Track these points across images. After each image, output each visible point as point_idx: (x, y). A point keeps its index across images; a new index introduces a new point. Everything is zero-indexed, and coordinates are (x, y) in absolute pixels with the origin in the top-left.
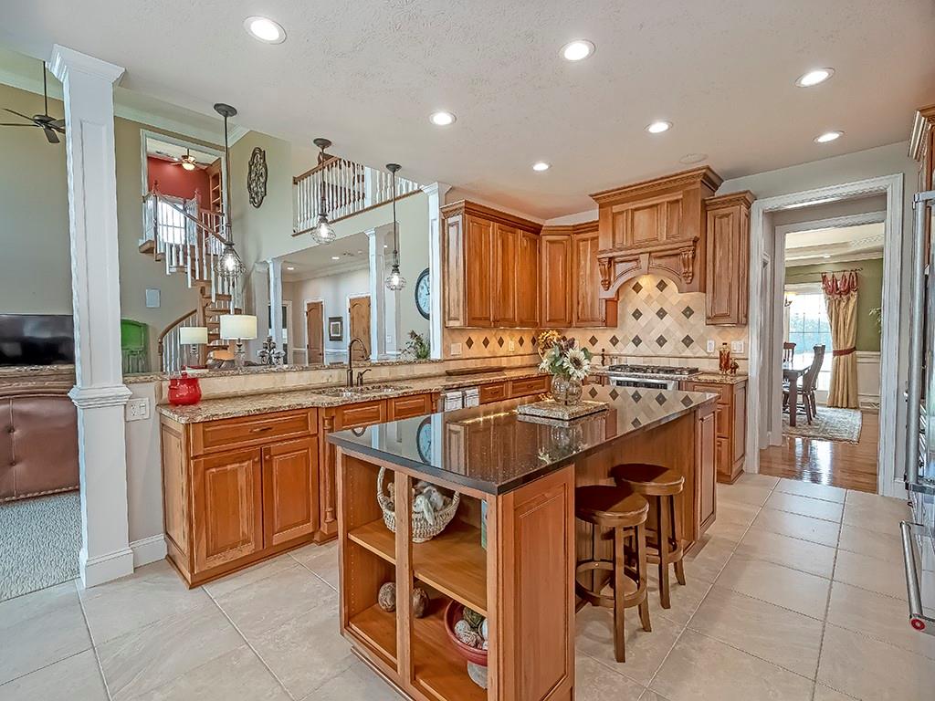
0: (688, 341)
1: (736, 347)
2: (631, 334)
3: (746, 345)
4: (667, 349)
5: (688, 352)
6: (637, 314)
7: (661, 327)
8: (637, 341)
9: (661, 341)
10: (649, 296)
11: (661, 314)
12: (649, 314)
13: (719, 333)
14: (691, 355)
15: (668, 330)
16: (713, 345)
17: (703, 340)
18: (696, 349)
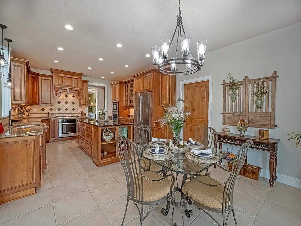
0: (73, 110)
1: (84, 111)
2: (57, 108)
3: (86, 111)
4: (68, 112)
5: (73, 112)
6: (59, 103)
7: (66, 106)
8: (59, 110)
9: (66, 110)
10: (63, 98)
11: (66, 103)
12: (63, 103)
13: (81, 108)
14: (74, 113)
15: (68, 107)
16: (79, 111)
17: (77, 110)
18: (75, 112)
